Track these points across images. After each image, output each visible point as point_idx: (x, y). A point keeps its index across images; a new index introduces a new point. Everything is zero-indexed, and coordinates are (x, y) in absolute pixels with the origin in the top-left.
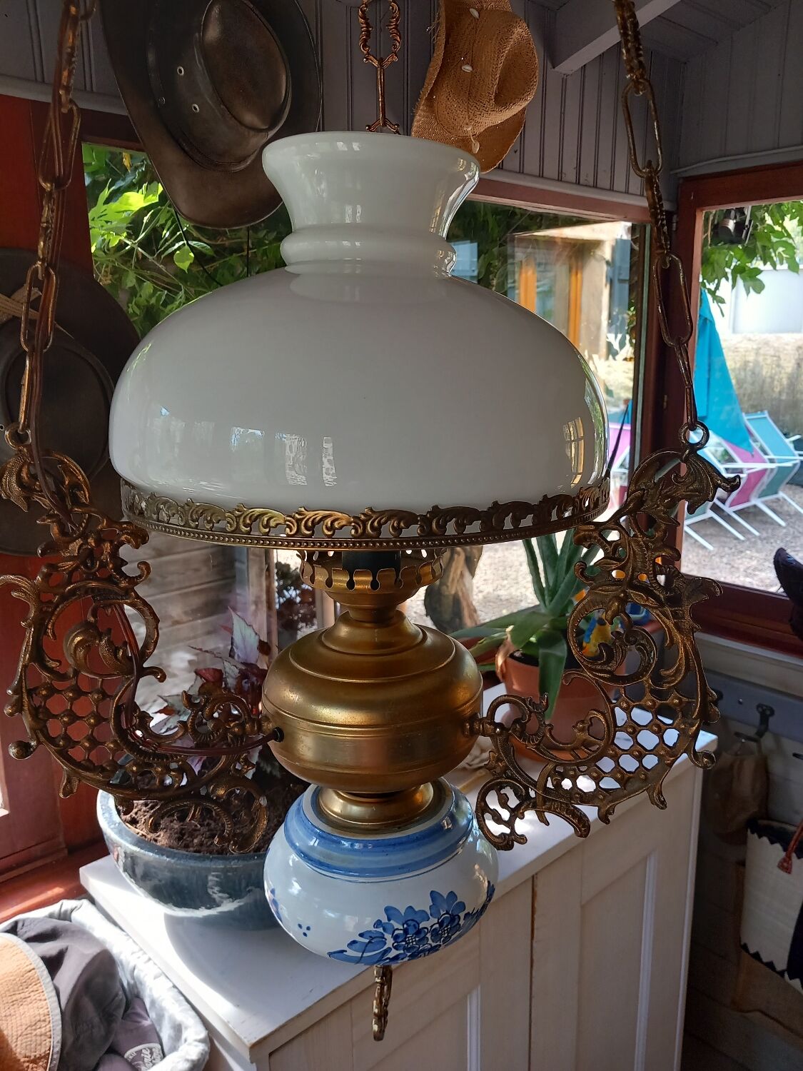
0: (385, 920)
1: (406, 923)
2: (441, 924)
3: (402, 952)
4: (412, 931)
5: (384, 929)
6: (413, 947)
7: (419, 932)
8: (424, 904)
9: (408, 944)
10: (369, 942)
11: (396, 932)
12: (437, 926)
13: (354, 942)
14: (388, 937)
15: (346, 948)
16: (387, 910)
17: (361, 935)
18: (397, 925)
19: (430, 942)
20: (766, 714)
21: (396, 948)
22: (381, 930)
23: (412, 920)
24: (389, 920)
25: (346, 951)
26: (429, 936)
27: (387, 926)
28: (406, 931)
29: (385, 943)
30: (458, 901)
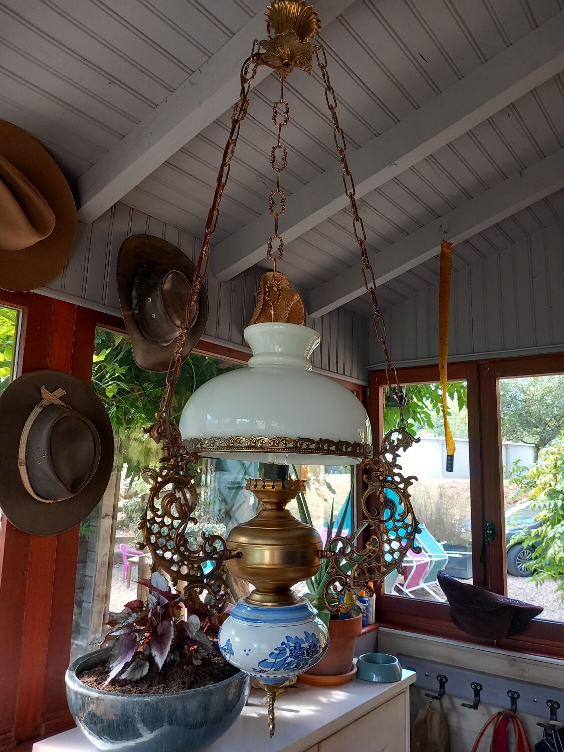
0: (286, 642)
1: (295, 643)
2: (310, 646)
3: (293, 659)
4: (298, 648)
5: (286, 646)
6: (298, 657)
7: (301, 649)
8: (302, 636)
9: (296, 654)
10: (279, 653)
11: (291, 648)
12: (308, 647)
13: (272, 653)
14: (287, 650)
15: (268, 658)
16: (287, 637)
17: (276, 649)
18: (292, 645)
19: (305, 656)
20: (443, 682)
21: (291, 657)
22: (284, 646)
23: (298, 642)
24: (288, 641)
25: (267, 659)
26: (305, 652)
27: (287, 644)
28: (295, 648)
29: (286, 653)
30: (317, 637)
